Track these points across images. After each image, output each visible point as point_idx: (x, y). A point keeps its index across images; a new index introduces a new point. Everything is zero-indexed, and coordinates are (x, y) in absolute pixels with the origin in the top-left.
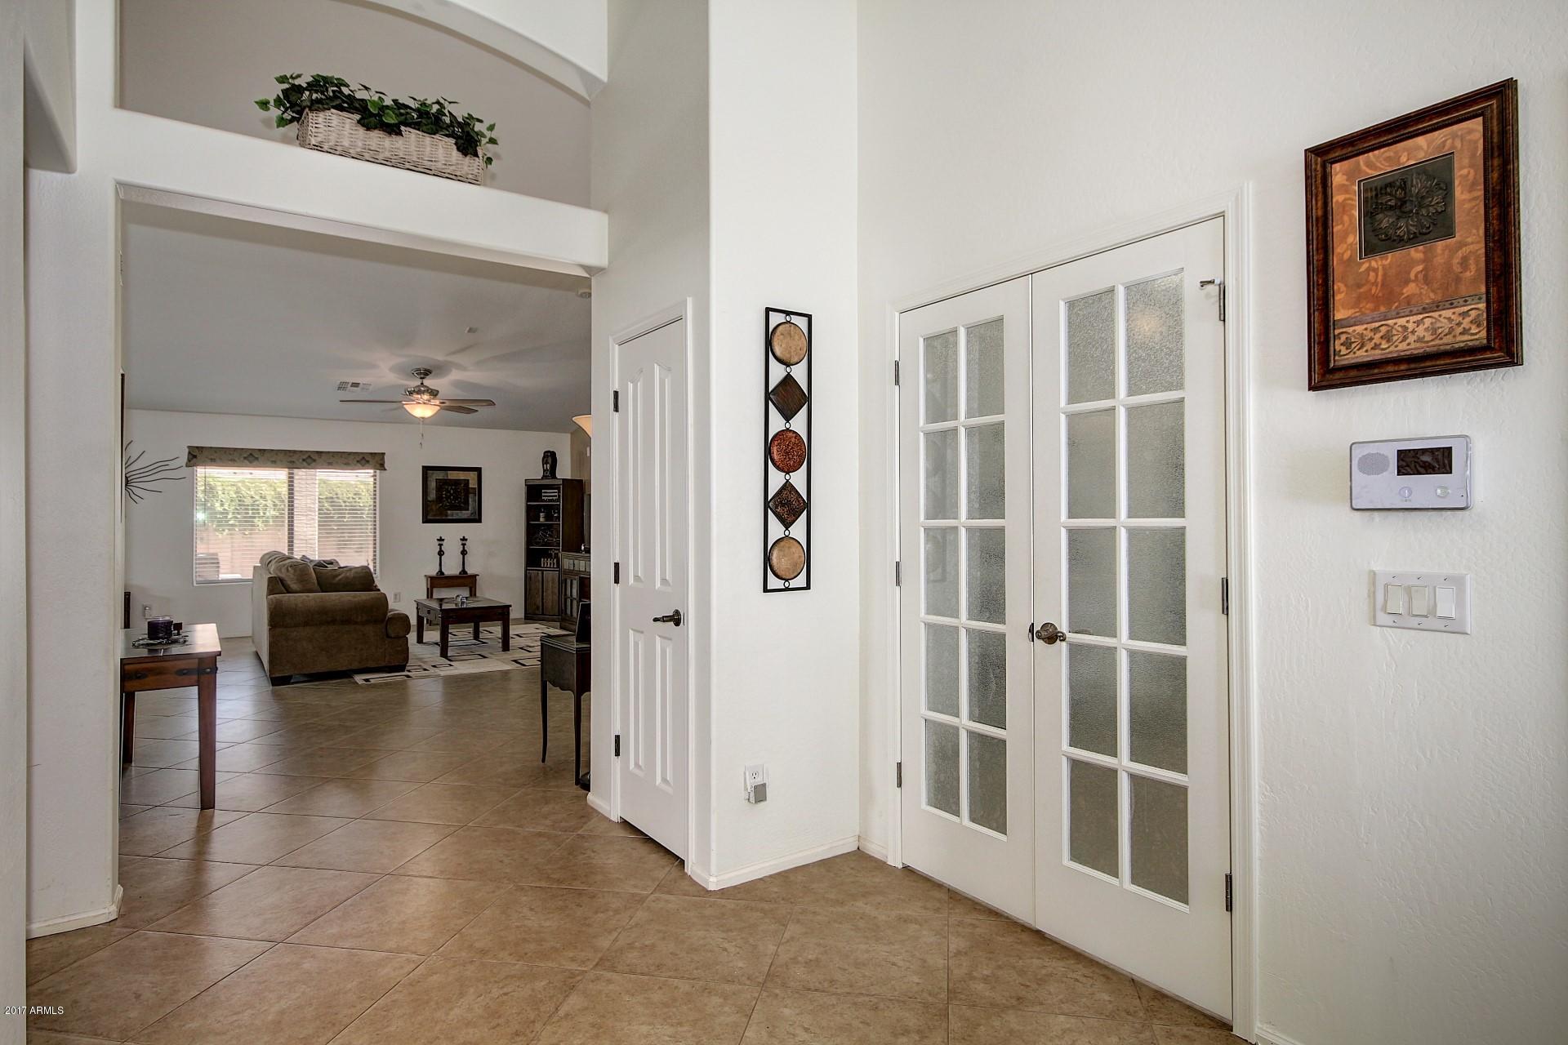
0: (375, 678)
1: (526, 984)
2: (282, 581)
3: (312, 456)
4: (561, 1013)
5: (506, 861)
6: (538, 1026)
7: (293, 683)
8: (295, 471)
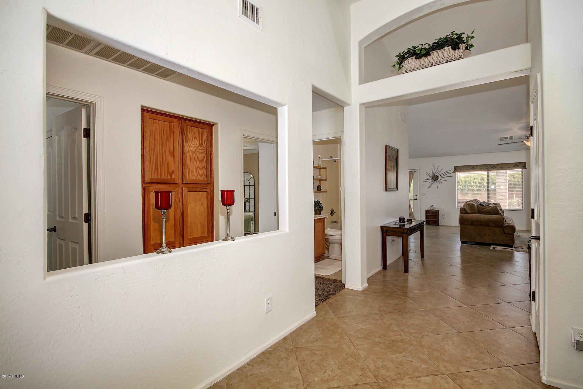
0: (498, 248)
1: (420, 363)
2: (465, 209)
3: (495, 166)
4: (419, 379)
5: (466, 324)
6: (408, 376)
7: (468, 244)
8: (490, 172)
